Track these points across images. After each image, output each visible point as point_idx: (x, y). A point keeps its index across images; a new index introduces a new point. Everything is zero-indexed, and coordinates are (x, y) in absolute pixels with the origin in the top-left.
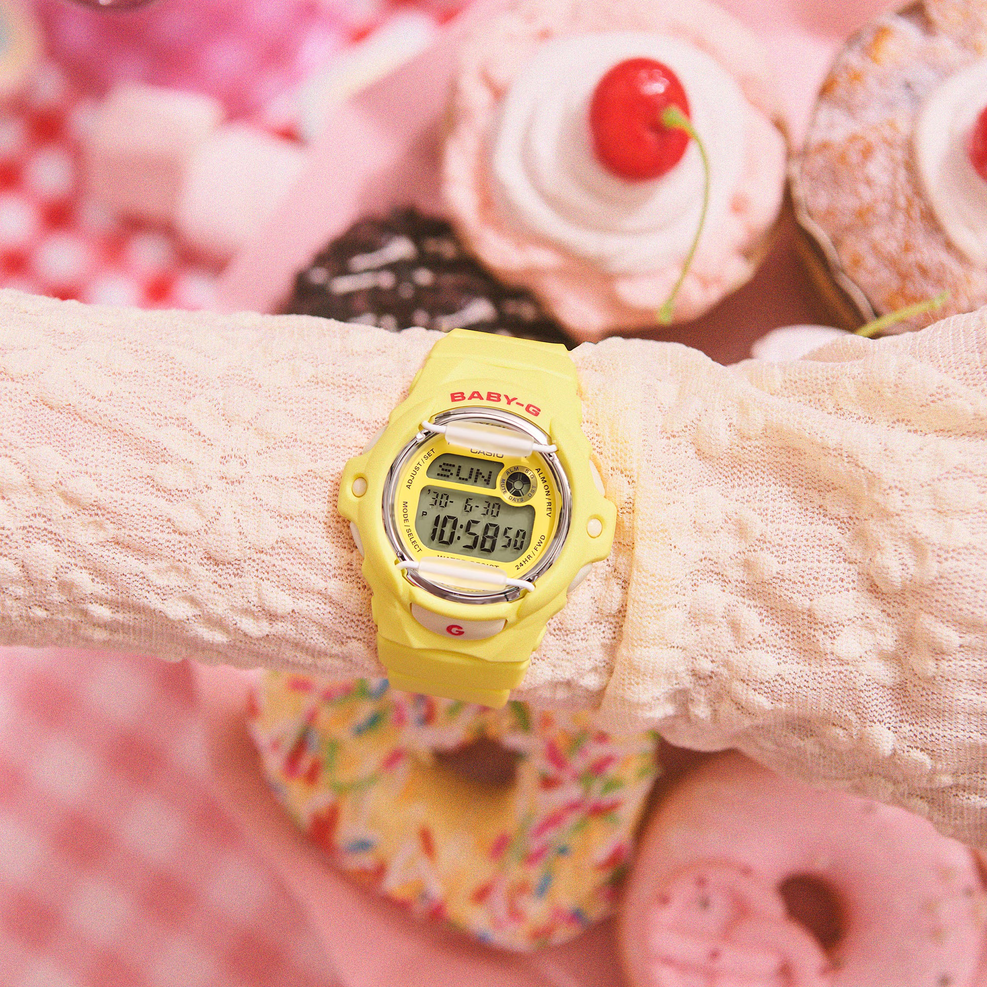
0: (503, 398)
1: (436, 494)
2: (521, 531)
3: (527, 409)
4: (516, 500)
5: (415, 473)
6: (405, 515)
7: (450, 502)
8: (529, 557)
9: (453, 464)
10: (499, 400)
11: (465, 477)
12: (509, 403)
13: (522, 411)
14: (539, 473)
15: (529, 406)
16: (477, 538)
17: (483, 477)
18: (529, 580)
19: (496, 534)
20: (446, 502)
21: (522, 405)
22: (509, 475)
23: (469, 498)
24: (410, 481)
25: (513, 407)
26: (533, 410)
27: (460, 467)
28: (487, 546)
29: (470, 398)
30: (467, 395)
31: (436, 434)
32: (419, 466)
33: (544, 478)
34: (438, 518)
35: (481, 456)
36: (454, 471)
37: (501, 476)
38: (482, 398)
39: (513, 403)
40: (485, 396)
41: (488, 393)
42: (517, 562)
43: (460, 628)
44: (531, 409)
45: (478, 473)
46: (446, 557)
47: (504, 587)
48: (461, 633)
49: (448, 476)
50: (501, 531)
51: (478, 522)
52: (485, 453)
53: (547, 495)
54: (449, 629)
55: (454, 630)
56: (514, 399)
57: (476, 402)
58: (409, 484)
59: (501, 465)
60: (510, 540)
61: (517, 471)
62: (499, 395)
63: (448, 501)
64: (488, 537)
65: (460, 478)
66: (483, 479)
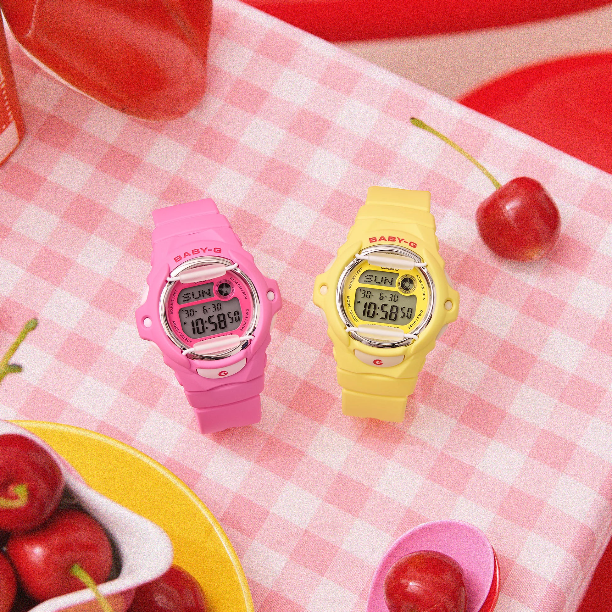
0: (397, 239)
1: (364, 292)
2: (410, 308)
3: (410, 244)
4: (407, 293)
5: (352, 281)
6: (349, 303)
7: (372, 295)
8: (415, 322)
9: (372, 275)
10: (395, 241)
11: (379, 282)
12: (400, 242)
13: (407, 246)
14: (418, 277)
15: (411, 243)
16: (387, 314)
17: (388, 281)
18: (416, 334)
19: (397, 311)
20: (370, 296)
21: (407, 243)
22: (402, 279)
23: (382, 293)
24: (350, 286)
25: (403, 244)
26: (413, 245)
27: (376, 276)
28: (393, 317)
29: (379, 240)
30: (378, 239)
31: (363, 260)
32: (354, 277)
33: (421, 280)
34: (366, 304)
35: (387, 270)
36: (373, 279)
37: (398, 280)
38: (385, 240)
39: (402, 242)
40: (387, 239)
41: (389, 237)
42: (409, 325)
43: (380, 361)
44: (412, 244)
45: (386, 279)
46: (371, 324)
47: (403, 338)
48: (381, 364)
49: (370, 282)
50: (400, 309)
51: (387, 305)
52: (389, 269)
53: (422, 289)
54: (375, 362)
55: (377, 362)
56: (403, 239)
57: (383, 242)
58: (350, 287)
59: (398, 274)
60: (404, 314)
61: (406, 277)
62: (395, 238)
63: (371, 295)
64: (393, 313)
65: (376, 283)
66: (389, 282)
